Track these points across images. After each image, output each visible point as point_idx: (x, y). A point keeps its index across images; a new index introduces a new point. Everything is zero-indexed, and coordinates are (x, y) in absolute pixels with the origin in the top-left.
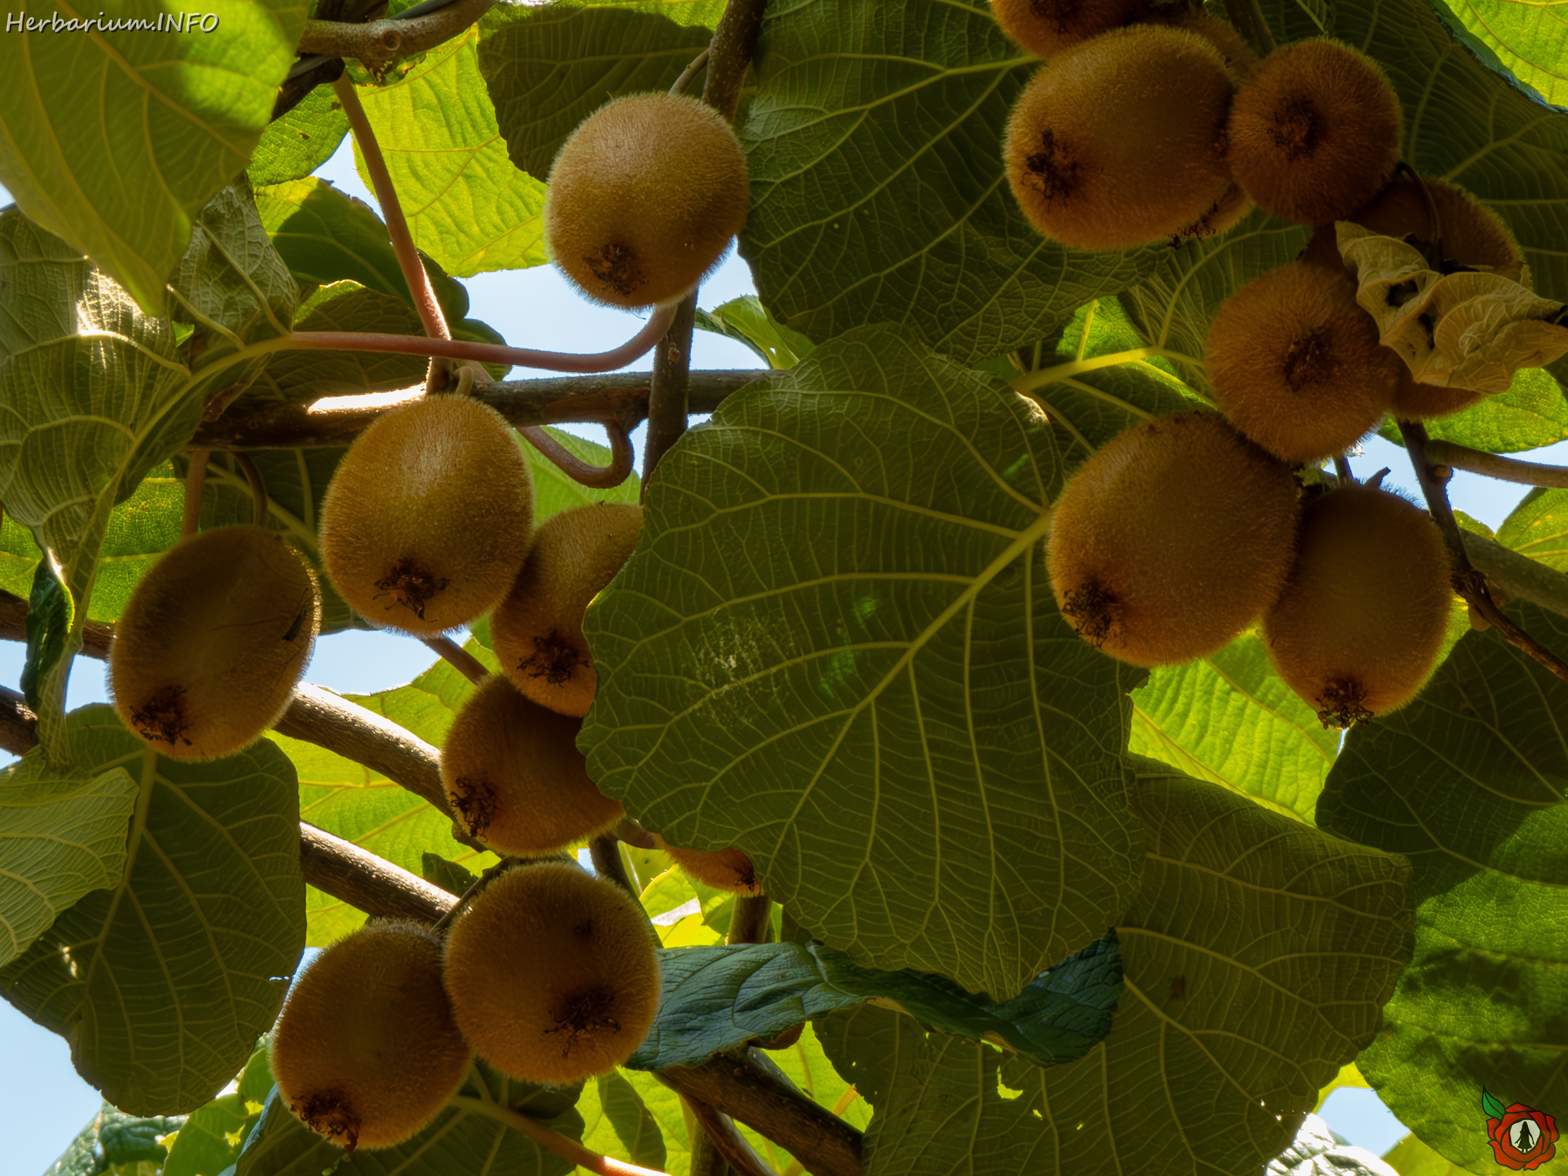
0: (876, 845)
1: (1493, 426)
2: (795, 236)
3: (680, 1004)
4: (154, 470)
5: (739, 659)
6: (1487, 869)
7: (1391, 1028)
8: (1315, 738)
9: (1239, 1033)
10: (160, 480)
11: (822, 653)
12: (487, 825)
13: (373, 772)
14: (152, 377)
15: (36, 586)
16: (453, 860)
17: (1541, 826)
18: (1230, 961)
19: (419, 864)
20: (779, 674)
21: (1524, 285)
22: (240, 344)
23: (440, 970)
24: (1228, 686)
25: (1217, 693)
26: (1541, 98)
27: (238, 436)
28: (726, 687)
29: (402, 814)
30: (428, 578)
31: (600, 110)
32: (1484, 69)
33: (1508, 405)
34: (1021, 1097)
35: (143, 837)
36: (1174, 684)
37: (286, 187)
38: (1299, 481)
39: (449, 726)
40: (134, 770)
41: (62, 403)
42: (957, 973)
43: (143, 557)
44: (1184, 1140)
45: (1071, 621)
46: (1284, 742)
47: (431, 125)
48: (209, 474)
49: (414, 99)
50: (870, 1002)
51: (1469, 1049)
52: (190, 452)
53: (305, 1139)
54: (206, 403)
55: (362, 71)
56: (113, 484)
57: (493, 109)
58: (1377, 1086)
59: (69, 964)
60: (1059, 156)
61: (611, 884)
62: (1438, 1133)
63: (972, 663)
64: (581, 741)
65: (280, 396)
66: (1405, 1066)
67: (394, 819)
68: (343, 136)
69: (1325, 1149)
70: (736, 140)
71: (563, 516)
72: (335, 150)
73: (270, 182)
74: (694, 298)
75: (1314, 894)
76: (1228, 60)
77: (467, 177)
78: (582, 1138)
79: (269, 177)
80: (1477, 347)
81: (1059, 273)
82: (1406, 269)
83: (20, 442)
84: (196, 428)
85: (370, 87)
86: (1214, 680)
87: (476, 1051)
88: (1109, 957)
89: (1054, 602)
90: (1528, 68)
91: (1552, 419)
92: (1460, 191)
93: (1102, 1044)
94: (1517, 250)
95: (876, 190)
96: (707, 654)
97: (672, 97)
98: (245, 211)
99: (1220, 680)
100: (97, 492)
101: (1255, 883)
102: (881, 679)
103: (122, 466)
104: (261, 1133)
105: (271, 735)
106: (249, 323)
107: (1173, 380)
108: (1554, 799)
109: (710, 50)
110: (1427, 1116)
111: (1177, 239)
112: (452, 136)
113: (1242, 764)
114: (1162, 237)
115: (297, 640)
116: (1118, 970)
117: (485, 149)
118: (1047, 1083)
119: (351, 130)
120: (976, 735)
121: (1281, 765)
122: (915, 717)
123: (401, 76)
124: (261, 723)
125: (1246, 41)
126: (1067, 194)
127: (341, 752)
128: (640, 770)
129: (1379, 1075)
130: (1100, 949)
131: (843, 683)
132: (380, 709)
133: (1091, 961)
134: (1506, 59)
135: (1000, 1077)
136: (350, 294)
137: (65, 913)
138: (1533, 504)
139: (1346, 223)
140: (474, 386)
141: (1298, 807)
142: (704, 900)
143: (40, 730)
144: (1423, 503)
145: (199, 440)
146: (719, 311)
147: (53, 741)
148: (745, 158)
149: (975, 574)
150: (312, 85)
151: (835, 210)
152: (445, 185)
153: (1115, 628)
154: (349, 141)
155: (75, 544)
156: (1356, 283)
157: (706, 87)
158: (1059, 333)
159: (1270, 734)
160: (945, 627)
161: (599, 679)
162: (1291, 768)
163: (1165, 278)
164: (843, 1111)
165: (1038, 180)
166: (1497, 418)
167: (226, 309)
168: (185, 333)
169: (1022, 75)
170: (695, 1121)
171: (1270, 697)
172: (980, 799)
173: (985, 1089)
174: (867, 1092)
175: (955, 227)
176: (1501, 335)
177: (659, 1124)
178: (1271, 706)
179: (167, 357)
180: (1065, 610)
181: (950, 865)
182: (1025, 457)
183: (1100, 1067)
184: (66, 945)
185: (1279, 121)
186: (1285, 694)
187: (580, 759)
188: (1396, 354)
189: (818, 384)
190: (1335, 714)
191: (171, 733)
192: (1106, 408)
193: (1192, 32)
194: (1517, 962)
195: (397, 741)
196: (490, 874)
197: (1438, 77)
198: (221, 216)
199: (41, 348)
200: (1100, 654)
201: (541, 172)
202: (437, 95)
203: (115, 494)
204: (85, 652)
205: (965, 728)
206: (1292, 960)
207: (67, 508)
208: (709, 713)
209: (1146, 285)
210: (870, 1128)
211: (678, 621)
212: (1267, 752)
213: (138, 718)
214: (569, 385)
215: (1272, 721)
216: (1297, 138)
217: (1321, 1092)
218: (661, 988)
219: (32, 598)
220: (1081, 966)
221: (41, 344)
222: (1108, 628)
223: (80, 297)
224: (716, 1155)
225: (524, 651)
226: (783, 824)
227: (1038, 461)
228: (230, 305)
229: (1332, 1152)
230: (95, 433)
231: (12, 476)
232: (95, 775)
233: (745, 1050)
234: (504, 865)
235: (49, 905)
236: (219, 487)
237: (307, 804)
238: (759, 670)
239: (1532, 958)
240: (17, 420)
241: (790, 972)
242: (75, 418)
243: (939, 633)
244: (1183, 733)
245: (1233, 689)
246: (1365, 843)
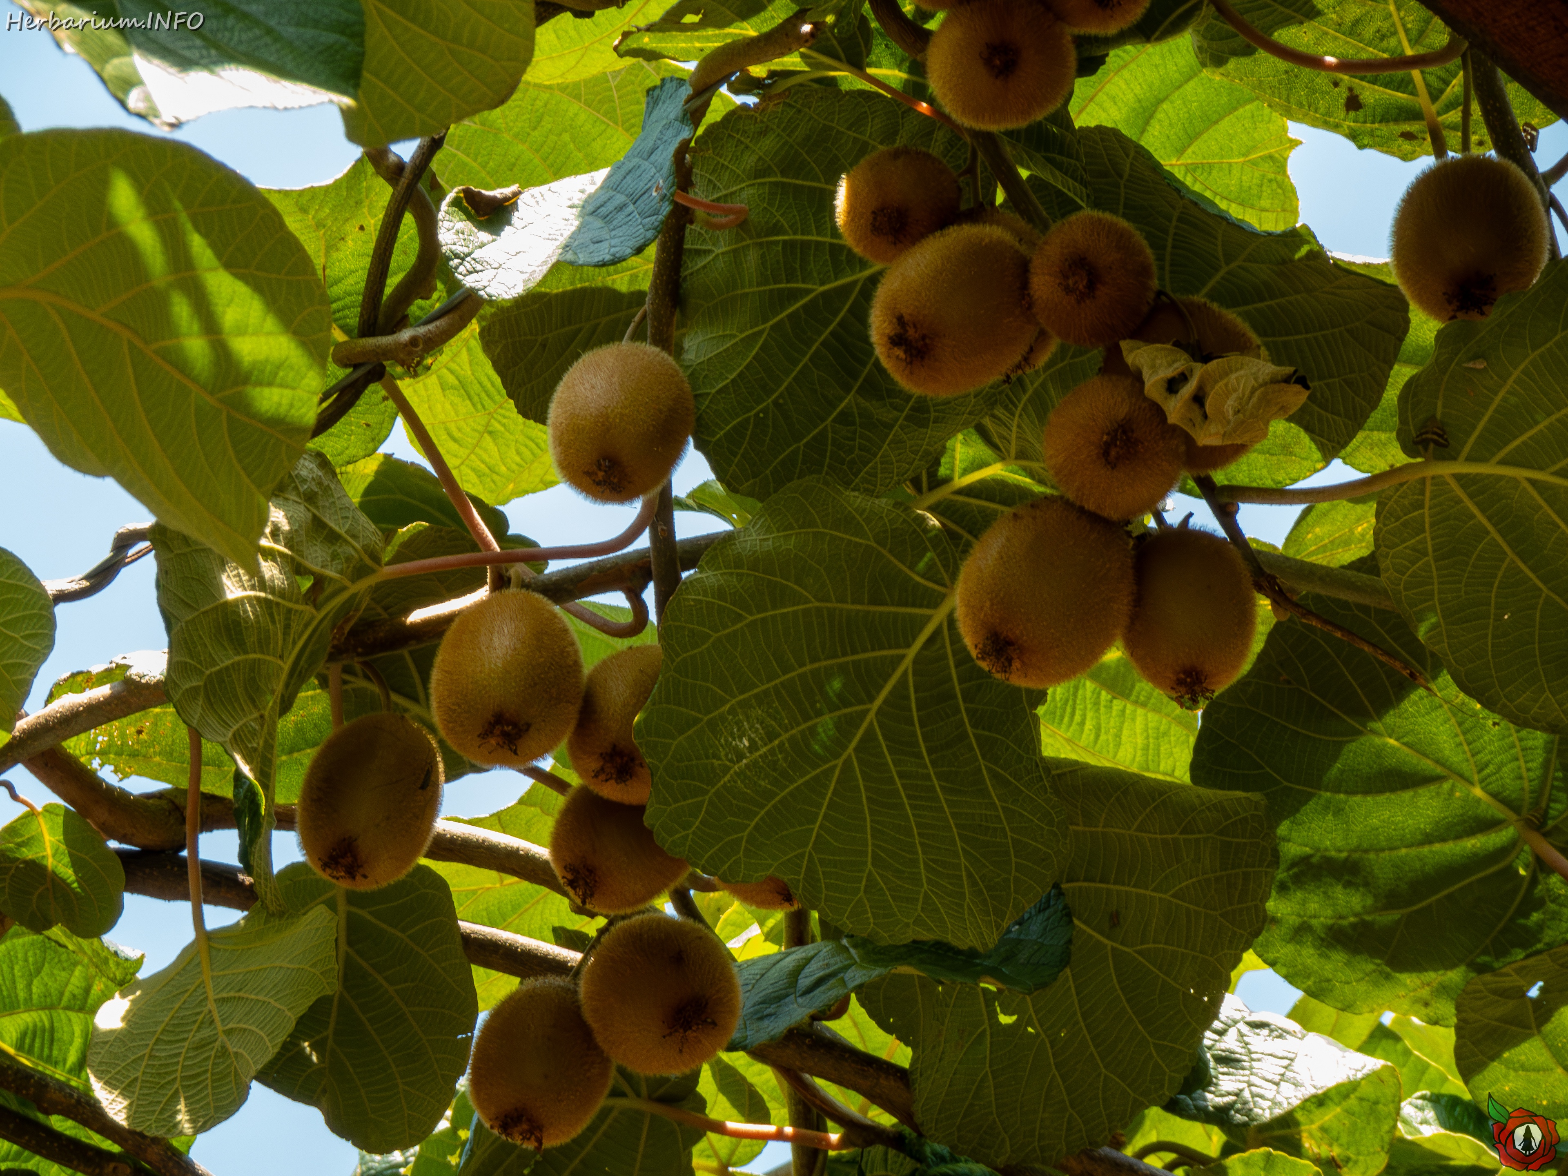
0: (875, 856)
1: (1265, 472)
2: (734, 428)
3: (757, 999)
4: (304, 686)
5: (750, 740)
6: (1322, 793)
7: (1274, 921)
8: (1179, 721)
9: (1165, 944)
10: (310, 693)
11: (810, 723)
12: (592, 895)
13: (504, 875)
14: (288, 619)
15: (236, 787)
16: (576, 928)
17: (1355, 753)
18: (1148, 893)
19: (551, 936)
20: (781, 745)
21: (1264, 360)
22: (347, 583)
23: (579, 1007)
24: (1110, 697)
25: (1103, 703)
26: (1253, 228)
27: (360, 650)
28: (745, 761)
29: (533, 901)
30: (515, 725)
31: (575, 364)
32: (1208, 214)
33: (1272, 455)
34: (1017, 1020)
35: (347, 953)
36: (1070, 703)
37: (361, 464)
38: (1129, 534)
39: (552, 830)
40: (331, 905)
41: (225, 649)
42: (949, 937)
43: (309, 751)
44: (1140, 1028)
45: (984, 665)
46: (1158, 729)
47: (457, 400)
48: (345, 682)
49: (441, 384)
50: (893, 971)
51: (1333, 925)
52: (328, 668)
53: (506, 1149)
54: (332, 630)
55: (399, 369)
56: (275, 703)
57: (499, 380)
58: (1272, 964)
59: (311, 1054)
60: (911, 332)
61: (690, 922)
62: (1322, 990)
63: (918, 710)
64: (647, 820)
65: (385, 615)
66: (1289, 946)
67: (527, 906)
68: (394, 419)
69: (1243, 1018)
70: (677, 367)
71: (604, 663)
72: (390, 431)
73: (349, 463)
74: (668, 489)
75: (1200, 832)
76: (1020, 240)
77: (490, 433)
78: (707, 1111)
79: (347, 459)
80: (1239, 411)
81: (929, 419)
82: (1176, 365)
83: (201, 683)
84: (329, 649)
85: (408, 381)
86: (1099, 693)
87: (616, 1060)
88: (1060, 907)
89: (969, 655)
90: (1240, 209)
91: (1306, 459)
92: (1205, 304)
93: (1068, 970)
94: (1256, 339)
95: (785, 384)
96: (726, 740)
97: (626, 345)
98: (333, 486)
99: (1104, 693)
100: (265, 708)
101: (1155, 833)
102: (854, 735)
103: (279, 687)
104: (471, 1150)
105: (423, 861)
106: (351, 566)
107: (1026, 481)
108: (1360, 733)
109: (647, 307)
110: (1312, 979)
111: (1008, 377)
112: (474, 405)
113: (1131, 750)
114: (995, 378)
115: (429, 788)
116: (1068, 915)
117: (499, 410)
118: (1034, 1006)
119: (400, 414)
120: (932, 762)
121: (1159, 746)
122: (885, 757)
123: (428, 368)
124: (415, 854)
125: (1031, 226)
126: (922, 358)
127: (479, 865)
128: (694, 833)
129: (1271, 956)
130: (1052, 903)
131: (828, 743)
132: (498, 826)
133: (1047, 913)
134: (1223, 205)
135: (998, 1009)
136: (420, 532)
137: (302, 1018)
138: (1304, 523)
139: (1127, 341)
140: (523, 581)
141: (1177, 773)
142: (761, 924)
143: (257, 888)
144: (1221, 533)
145: (332, 658)
146: (691, 495)
147: (269, 895)
148: (685, 379)
149: (908, 645)
150: (365, 386)
151: (758, 404)
152: (475, 442)
153: (1016, 664)
154: (400, 425)
155: (255, 750)
156: (1142, 383)
157: (649, 333)
158: (937, 463)
159: (1147, 725)
160: (894, 687)
161: (652, 775)
162: (1167, 746)
163: (1006, 408)
164: (892, 1057)
165: (899, 352)
166: (1266, 466)
167: (333, 560)
168: (306, 584)
169: (874, 281)
170: (785, 1083)
171: (1142, 698)
172: (942, 807)
173: (990, 1019)
174: (904, 1038)
175: (847, 401)
176: (1254, 400)
177: (760, 1092)
178: (1144, 705)
179: (297, 602)
180: (978, 658)
181: (931, 860)
182: (929, 555)
183: (1069, 988)
184: (305, 1041)
185: (1066, 277)
186: (1151, 694)
187: (648, 833)
188: (1181, 429)
189: (769, 530)
190: (1187, 697)
191: (351, 872)
192: (982, 511)
193: (991, 225)
194: (1356, 856)
195: (518, 850)
196: (602, 932)
197: (1177, 227)
198: (316, 493)
199: (203, 613)
200: (1008, 686)
201: (541, 417)
202: (457, 378)
203: (278, 709)
204: (279, 827)
205: (922, 758)
206: (1193, 883)
207: (245, 724)
208: (735, 782)
209: (993, 416)
210: (912, 1065)
211: (701, 720)
212: (1147, 738)
213: (325, 866)
214: (592, 567)
215: (1146, 715)
216: (1081, 287)
217: (1233, 974)
218: (741, 990)
219: (234, 796)
220: (1041, 917)
221: (203, 610)
222: (1010, 665)
223: (224, 571)
224: (805, 1105)
225: (594, 764)
226: (804, 853)
227: (938, 556)
228: (334, 556)
229: (1249, 1019)
230: (254, 666)
231: (200, 709)
232: (304, 914)
233: (811, 1025)
234: (611, 923)
235: (289, 1014)
236: (354, 690)
237: (461, 905)
238: (766, 745)
239: (1366, 851)
240: (195, 668)
241: (832, 961)
242: (237, 658)
243: (891, 693)
244: (1084, 736)
245: (1114, 698)
246: (1229, 789)
